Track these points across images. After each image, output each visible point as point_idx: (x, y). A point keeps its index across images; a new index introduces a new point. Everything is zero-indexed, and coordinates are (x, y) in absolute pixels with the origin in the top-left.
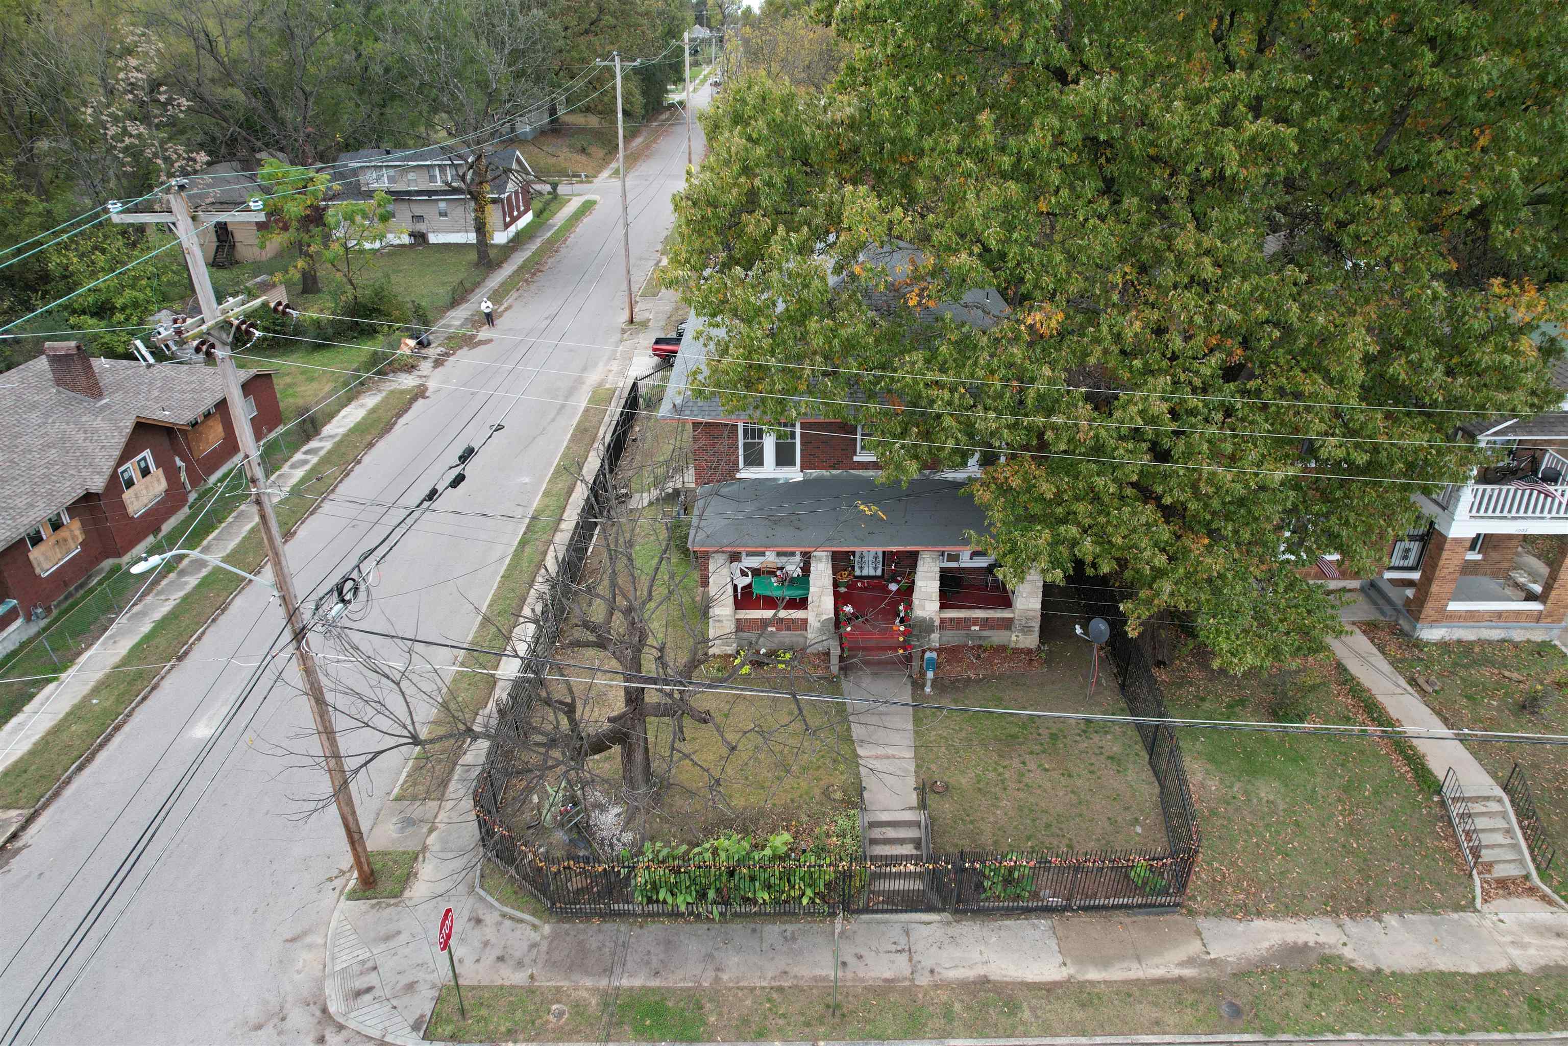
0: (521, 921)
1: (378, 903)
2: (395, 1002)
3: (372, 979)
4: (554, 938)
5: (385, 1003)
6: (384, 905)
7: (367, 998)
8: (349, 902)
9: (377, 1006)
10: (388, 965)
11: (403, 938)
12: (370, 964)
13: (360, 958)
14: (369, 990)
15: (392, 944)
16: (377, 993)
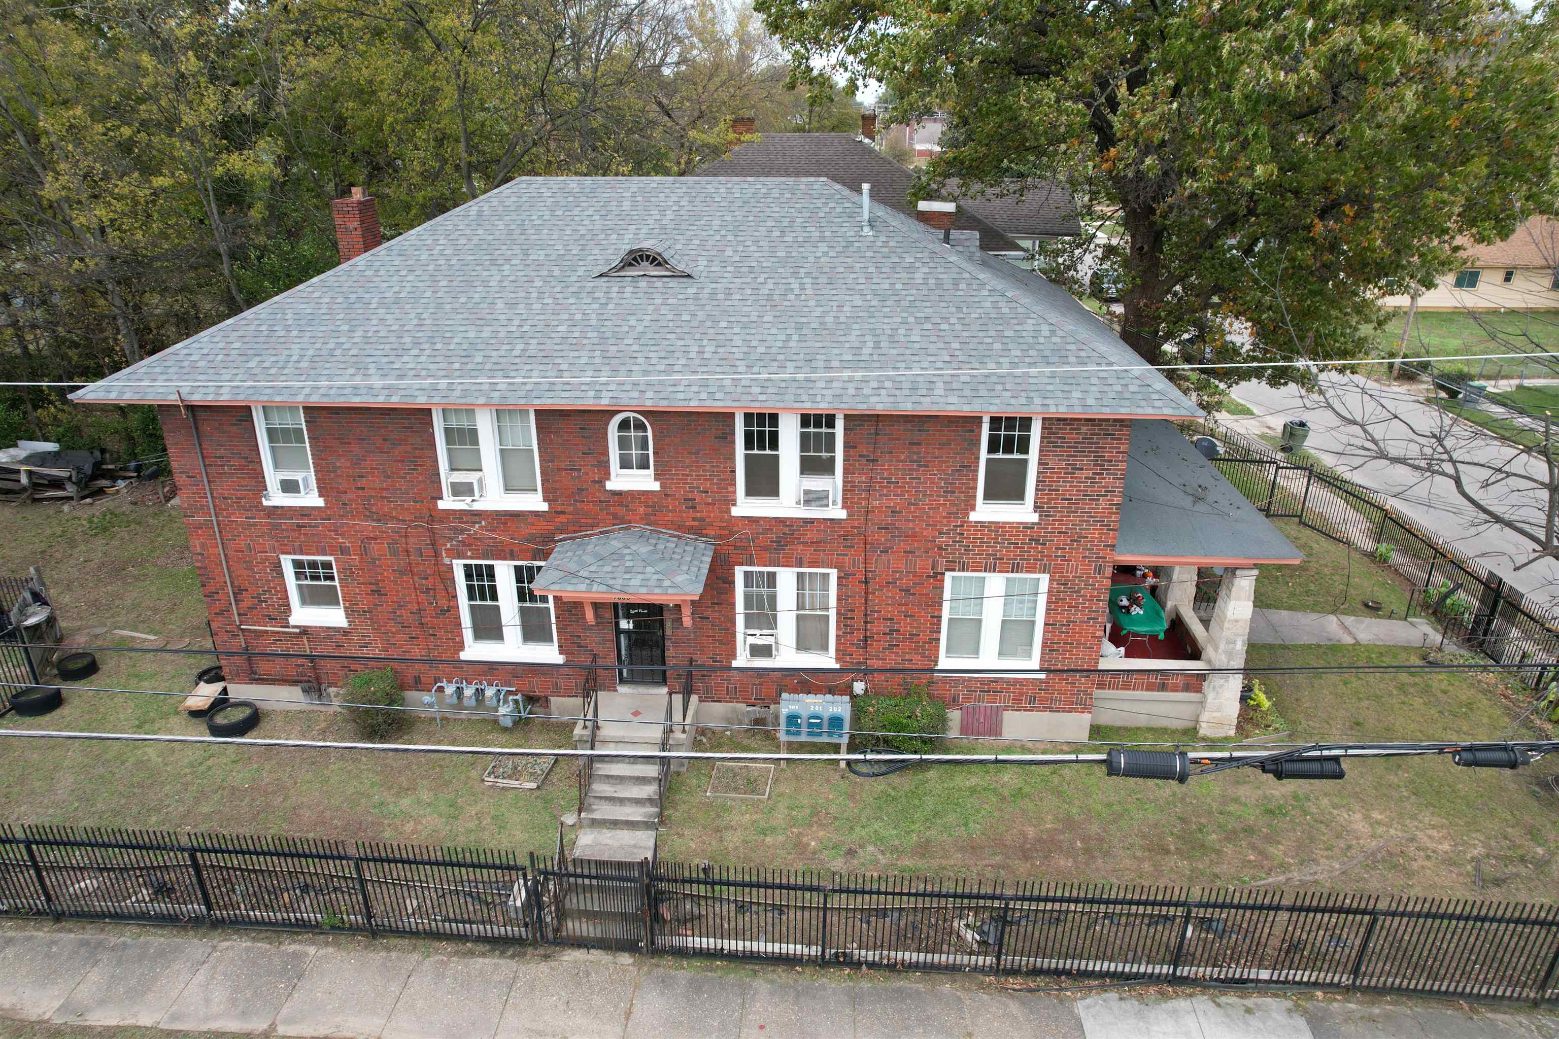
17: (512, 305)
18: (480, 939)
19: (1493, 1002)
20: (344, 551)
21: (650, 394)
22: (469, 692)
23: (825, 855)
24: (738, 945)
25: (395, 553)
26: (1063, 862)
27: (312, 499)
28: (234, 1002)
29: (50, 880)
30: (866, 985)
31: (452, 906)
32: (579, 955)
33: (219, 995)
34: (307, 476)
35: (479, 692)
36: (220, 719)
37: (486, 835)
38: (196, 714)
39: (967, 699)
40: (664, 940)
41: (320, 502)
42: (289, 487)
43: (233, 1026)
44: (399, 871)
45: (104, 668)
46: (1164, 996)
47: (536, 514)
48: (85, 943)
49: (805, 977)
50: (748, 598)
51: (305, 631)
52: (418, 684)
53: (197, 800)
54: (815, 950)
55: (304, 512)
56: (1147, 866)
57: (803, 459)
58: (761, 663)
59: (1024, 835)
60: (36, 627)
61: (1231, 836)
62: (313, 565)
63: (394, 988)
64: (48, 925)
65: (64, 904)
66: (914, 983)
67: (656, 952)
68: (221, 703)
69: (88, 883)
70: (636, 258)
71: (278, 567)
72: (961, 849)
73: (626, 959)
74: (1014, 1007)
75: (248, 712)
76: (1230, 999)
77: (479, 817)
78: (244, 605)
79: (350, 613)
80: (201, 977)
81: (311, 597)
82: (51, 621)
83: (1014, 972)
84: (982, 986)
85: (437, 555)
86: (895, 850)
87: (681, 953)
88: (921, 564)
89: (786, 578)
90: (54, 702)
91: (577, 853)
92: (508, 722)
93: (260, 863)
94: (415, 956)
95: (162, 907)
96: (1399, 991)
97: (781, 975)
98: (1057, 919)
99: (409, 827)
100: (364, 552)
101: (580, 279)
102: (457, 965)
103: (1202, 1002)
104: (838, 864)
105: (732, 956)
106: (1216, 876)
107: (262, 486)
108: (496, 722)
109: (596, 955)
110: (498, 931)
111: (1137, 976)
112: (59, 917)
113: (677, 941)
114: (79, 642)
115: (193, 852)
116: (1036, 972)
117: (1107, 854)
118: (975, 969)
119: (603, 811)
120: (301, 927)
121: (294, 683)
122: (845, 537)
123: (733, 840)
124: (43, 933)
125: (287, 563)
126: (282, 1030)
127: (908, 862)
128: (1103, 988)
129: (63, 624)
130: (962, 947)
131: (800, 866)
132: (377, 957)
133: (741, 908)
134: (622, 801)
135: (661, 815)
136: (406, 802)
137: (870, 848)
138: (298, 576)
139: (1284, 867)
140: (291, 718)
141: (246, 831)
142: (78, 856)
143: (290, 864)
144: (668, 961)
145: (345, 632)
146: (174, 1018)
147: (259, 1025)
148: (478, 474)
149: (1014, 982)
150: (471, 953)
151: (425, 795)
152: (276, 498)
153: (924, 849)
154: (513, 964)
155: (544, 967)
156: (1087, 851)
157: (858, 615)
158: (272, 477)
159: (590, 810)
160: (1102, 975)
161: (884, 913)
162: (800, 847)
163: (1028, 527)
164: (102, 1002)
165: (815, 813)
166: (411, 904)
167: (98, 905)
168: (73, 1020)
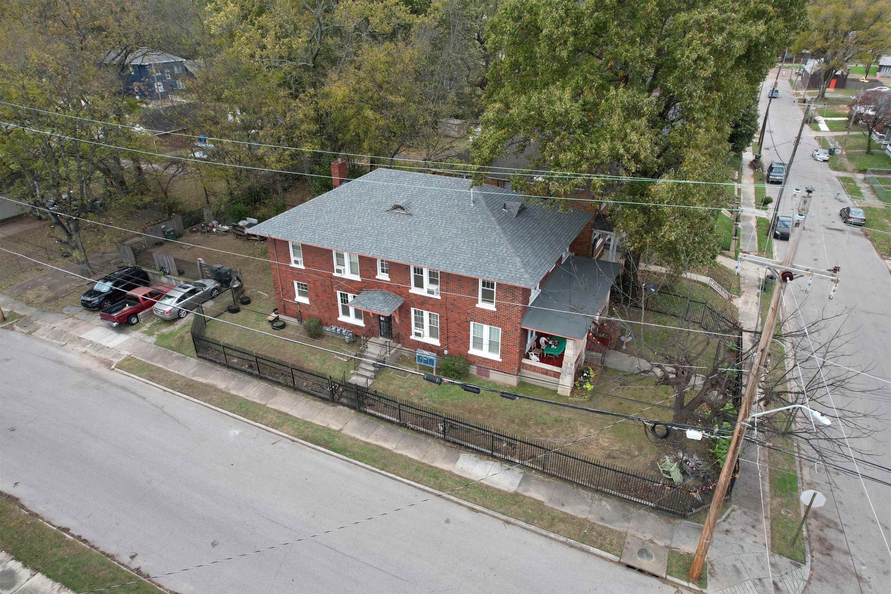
0: (729, 515)
1: (710, 573)
2: (783, 573)
3: (768, 583)
4: (740, 505)
5: (784, 577)
6: (712, 571)
7: (780, 585)
8: (708, 587)
9: (785, 581)
10: (757, 573)
11: (739, 565)
12: (757, 582)
13: (752, 586)
14: (775, 583)
15: (742, 570)
16: (777, 580)
17: (359, 218)
18: (319, 397)
19: (584, 487)
20: (309, 282)
21: (383, 255)
22: (338, 330)
23: (413, 398)
24: (380, 414)
25: (322, 286)
26: (480, 417)
27: (301, 266)
28: (259, 396)
29: (228, 357)
30: (409, 433)
31: (315, 387)
32: (342, 407)
33: (257, 394)
34: (300, 259)
35: (341, 330)
36: (275, 325)
37: (329, 371)
38: (270, 321)
39: (478, 363)
40: (362, 408)
41: (304, 268)
42: (296, 262)
43: (258, 401)
44: (306, 375)
45: (252, 303)
46: (488, 459)
47: (358, 282)
48: (232, 375)
49: (394, 427)
50: (416, 317)
51: (299, 303)
52: (327, 325)
53: (263, 345)
54: (398, 421)
55: (300, 270)
56: (505, 425)
57: (430, 279)
58: (418, 339)
59: (473, 407)
60: (237, 288)
61: (537, 424)
62: (302, 285)
63: (295, 403)
64: (226, 369)
65: (230, 364)
66: (422, 437)
67: (360, 411)
68: (277, 319)
69: (235, 360)
70: (396, 207)
71: (293, 283)
72: (452, 406)
73: (353, 411)
74: (444, 450)
75: (282, 323)
76: (507, 466)
77: (329, 365)
78: (285, 292)
79: (310, 300)
80: (254, 389)
81: (301, 294)
82: (241, 286)
83: (449, 441)
84: (439, 443)
85: (332, 288)
86: (434, 402)
87: (365, 413)
88: (463, 317)
89: (426, 314)
90: (237, 311)
91: (350, 381)
92: (347, 341)
93: (274, 365)
94: (303, 398)
95: (249, 370)
96: (558, 477)
97: (389, 425)
98: (469, 431)
99: (311, 364)
100: (314, 284)
101: (382, 211)
102: (312, 402)
103: (498, 464)
104: (416, 401)
105: (378, 417)
106: (524, 433)
107: (289, 261)
108: (344, 340)
109: (346, 408)
110: (323, 396)
111: (482, 452)
112: (229, 367)
113: (365, 409)
114: (248, 293)
115: (256, 357)
116: (455, 443)
117: (495, 418)
118: (438, 437)
119: (361, 372)
120: (279, 384)
121: (296, 318)
122: (441, 305)
123: (392, 387)
124: (225, 370)
125: (295, 283)
126: (268, 405)
127: (435, 405)
128: (472, 453)
129: (245, 286)
130: (438, 431)
131: (405, 399)
132: (294, 395)
133: (386, 405)
134: (366, 370)
135: (375, 376)
136: (312, 358)
137: (427, 399)
138: (298, 287)
139: (547, 436)
140: (293, 327)
141: (273, 356)
142: (235, 354)
143: (279, 367)
144: (363, 414)
145: (309, 306)
146: (247, 396)
147: (263, 403)
148: (343, 267)
149: (448, 444)
150: (316, 400)
151: (318, 357)
152: (293, 265)
153: (442, 403)
154: (325, 405)
155: (332, 408)
156: (489, 416)
157: (445, 329)
158: (293, 259)
159: (357, 370)
160: (473, 449)
161: (422, 417)
162: (408, 394)
163: (493, 312)
164: (233, 389)
165: (418, 386)
166: (305, 384)
167: (237, 366)
168: (227, 391)
